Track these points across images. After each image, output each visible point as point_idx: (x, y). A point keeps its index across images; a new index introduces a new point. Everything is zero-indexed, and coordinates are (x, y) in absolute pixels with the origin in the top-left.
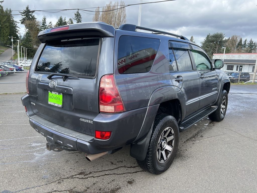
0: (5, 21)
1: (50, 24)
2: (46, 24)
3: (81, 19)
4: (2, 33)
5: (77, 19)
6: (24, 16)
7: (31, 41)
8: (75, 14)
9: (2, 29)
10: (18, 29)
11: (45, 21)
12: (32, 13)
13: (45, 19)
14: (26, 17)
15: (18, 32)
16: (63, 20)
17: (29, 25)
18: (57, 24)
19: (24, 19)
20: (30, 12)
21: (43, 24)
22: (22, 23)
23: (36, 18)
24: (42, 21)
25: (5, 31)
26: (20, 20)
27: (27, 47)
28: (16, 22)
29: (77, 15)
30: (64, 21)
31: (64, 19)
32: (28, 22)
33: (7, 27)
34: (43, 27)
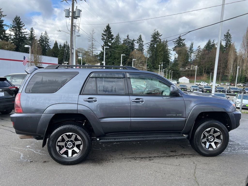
0: (161, 50)
1: (199, 48)
2: (193, 49)
3: (231, 39)
4: (158, 60)
5: (226, 39)
6: (176, 44)
7: (177, 65)
8: (225, 35)
9: (158, 57)
10: (170, 55)
11: (193, 46)
12: (183, 40)
13: (192, 44)
14: (177, 45)
15: (170, 58)
16: (211, 42)
17: (179, 51)
18: (205, 47)
19: (176, 47)
20: (181, 40)
21: (191, 49)
22: (174, 50)
23: (186, 44)
24: (190, 47)
25: (160, 58)
26: (173, 48)
27: (173, 70)
28: (170, 50)
29: (227, 36)
30: (213, 44)
31: (213, 42)
32: (178, 49)
33: (162, 55)
34: (190, 51)
